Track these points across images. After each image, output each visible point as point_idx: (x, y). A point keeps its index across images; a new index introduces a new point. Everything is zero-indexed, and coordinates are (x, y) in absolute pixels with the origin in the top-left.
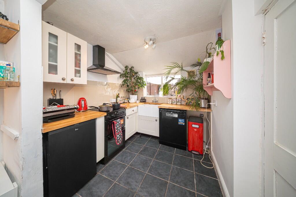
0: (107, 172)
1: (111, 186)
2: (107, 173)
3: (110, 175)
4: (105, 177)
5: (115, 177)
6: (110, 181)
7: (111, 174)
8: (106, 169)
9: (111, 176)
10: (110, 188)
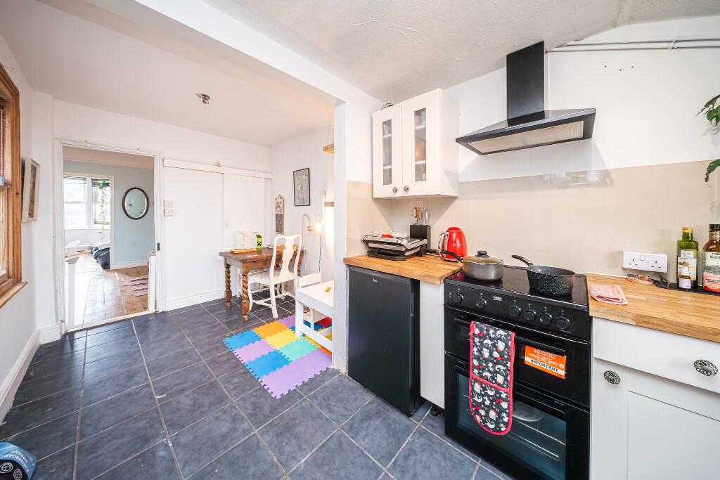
0: (421, 446)
1: (374, 460)
2: (418, 445)
3: (410, 453)
4: (407, 442)
5: (403, 472)
6: (391, 455)
7: (412, 458)
8: (433, 443)
9: (406, 458)
10: (371, 457)
